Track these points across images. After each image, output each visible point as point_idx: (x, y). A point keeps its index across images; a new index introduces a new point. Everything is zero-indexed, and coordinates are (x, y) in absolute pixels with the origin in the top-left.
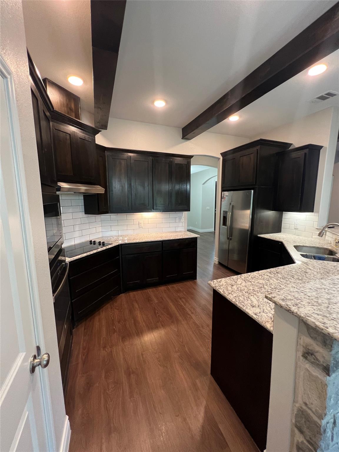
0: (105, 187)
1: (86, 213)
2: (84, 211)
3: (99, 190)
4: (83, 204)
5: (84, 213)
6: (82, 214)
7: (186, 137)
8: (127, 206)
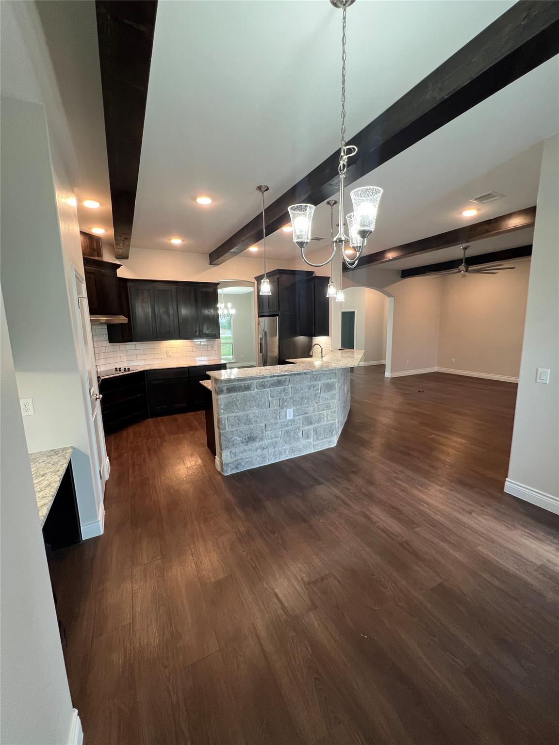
0: (128, 316)
1: (110, 342)
2: (108, 339)
3: (122, 319)
4: (107, 333)
5: (108, 341)
6: (107, 343)
7: (214, 262)
8: (152, 334)
